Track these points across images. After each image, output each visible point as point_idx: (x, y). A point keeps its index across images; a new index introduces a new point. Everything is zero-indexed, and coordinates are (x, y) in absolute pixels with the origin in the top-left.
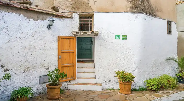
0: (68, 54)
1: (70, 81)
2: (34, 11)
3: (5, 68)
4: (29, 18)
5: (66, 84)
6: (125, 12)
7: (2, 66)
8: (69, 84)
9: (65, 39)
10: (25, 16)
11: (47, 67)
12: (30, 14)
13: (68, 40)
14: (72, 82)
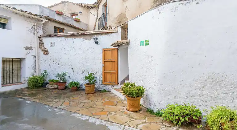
0: (111, 62)
1: (113, 85)
2: (87, 34)
3: (73, 70)
4: (86, 39)
5: (110, 87)
6: (151, 9)
7: (72, 69)
8: (112, 87)
9: (108, 51)
10: (83, 39)
11: (96, 72)
12: (87, 37)
13: (110, 51)
14: (115, 87)
